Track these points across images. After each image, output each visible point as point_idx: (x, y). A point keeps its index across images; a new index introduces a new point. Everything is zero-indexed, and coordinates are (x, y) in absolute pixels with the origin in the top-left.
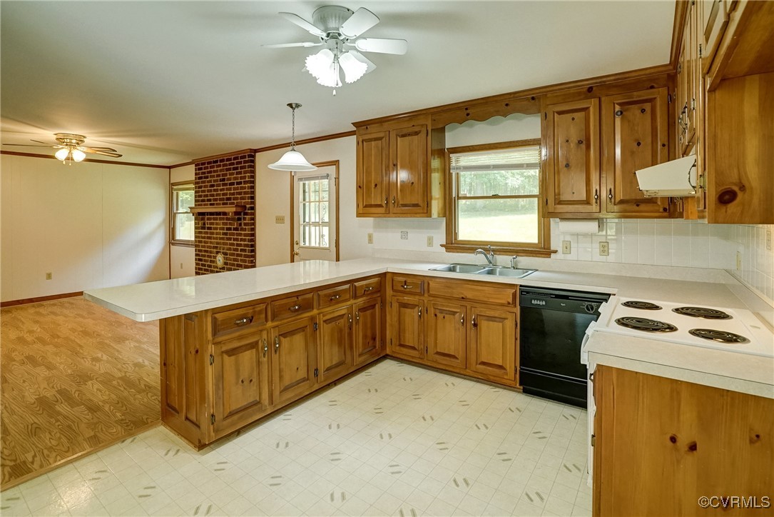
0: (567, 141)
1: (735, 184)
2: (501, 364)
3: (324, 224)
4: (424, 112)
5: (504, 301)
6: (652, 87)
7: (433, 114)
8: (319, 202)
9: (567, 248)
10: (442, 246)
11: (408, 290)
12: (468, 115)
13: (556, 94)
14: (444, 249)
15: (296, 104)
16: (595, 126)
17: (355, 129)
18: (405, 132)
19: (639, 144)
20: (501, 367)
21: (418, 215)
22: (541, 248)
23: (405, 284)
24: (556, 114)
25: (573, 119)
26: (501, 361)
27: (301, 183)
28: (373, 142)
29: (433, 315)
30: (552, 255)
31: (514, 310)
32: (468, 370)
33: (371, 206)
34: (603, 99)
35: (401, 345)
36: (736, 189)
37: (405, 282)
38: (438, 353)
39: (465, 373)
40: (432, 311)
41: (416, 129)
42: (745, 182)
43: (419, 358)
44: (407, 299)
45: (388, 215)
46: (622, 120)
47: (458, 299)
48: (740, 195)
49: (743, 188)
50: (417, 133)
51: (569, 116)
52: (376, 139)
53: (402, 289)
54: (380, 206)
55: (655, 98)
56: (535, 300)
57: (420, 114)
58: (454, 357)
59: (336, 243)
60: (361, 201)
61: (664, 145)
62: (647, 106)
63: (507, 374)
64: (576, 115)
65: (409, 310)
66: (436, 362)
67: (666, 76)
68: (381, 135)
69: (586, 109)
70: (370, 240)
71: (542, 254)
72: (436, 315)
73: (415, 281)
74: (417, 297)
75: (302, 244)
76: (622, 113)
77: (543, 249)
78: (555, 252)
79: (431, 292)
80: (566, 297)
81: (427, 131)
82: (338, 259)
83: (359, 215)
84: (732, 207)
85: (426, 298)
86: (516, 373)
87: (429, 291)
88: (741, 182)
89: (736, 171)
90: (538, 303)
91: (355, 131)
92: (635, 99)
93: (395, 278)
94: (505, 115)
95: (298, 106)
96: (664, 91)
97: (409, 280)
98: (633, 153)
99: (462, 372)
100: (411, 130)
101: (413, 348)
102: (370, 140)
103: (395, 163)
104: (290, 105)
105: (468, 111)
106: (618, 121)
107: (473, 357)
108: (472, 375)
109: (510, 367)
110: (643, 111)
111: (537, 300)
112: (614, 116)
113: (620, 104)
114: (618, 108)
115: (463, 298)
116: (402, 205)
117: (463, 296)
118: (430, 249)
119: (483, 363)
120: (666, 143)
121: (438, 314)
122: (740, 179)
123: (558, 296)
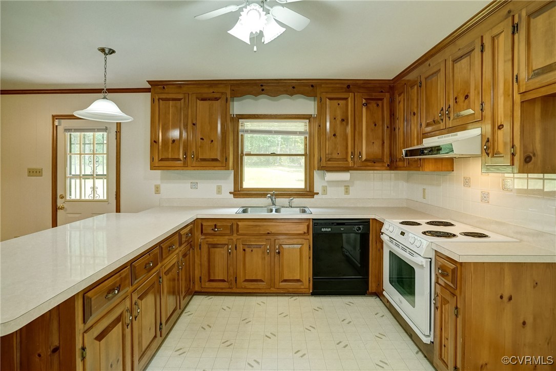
0: (335, 119)
1: (531, 153)
2: (298, 278)
3: (99, 176)
4: (225, 82)
5: (301, 232)
6: (382, 92)
7: (232, 85)
8: (94, 154)
9: (325, 191)
10: (230, 193)
11: (218, 232)
12: (263, 90)
13: (327, 86)
14: (232, 195)
15: (110, 49)
16: (351, 111)
17: (150, 87)
18: (205, 96)
19: (375, 125)
20: (298, 281)
21: (216, 168)
22: (307, 191)
23: (215, 228)
24: (327, 99)
25: (339, 104)
26: (299, 276)
27: (68, 134)
28: (171, 102)
29: (242, 250)
30: (315, 196)
31: (308, 237)
32: (272, 289)
33: (167, 159)
34: (356, 94)
35: (211, 281)
36: (531, 155)
37: (215, 225)
38: (246, 281)
39: (269, 291)
40: (240, 247)
41: (217, 96)
42: (535, 152)
43: (229, 288)
44: (216, 240)
45: (186, 168)
46: (367, 109)
47: (264, 235)
48: (533, 158)
49: (534, 155)
50: (217, 99)
51: (336, 102)
52: (174, 100)
53: (212, 232)
54: (179, 160)
55: (383, 99)
56: (323, 228)
57: (221, 84)
58: (261, 281)
59: (116, 195)
60: (157, 154)
61: (388, 127)
62: (380, 103)
63: (303, 285)
64: (340, 102)
65: (218, 249)
66: (245, 288)
67: (388, 86)
68: (180, 96)
69: (346, 99)
70: (157, 190)
71: (308, 195)
72: (244, 250)
73: (225, 224)
74: (227, 237)
75: (68, 198)
76: (366, 105)
77: (308, 192)
78: (317, 194)
79: (240, 232)
80: (343, 224)
81: (227, 98)
82: (118, 210)
83: (153, 167)
84: (530, 165)
85: (235, 237)
86: (309, 283)
87: (238, 231)
88: (533, 152)
89: (531, 146)
90: (326, 230)
91: (150, 89)
92: (373, 97)
93: (204, 224)
94: (292, 95)
95: (112, 52)
96: (388, 95)
97: (219, 224)
98: (372, 130)
99: (267, 291)
100: (211, 96)
101: (223, 281)
102: (168, 100)
103: (194, 123)
104: (103, 50)
105: (263, 88)
106: (364, 109)
107: (277, 278)
108: (275, 291)
109: (306, 279)
110: (378, 105)
111: (325, 228)
112: (362, 107)
113: (365, 99)
114: (364, 101)
115: (268, 233)
116: (201, 159)
117: (269, 232)
118: (219, 196)
119: (285, 281)
120: (389, 126)
121: (247, 249)
122: (533, 150)
123: (339, 224)
